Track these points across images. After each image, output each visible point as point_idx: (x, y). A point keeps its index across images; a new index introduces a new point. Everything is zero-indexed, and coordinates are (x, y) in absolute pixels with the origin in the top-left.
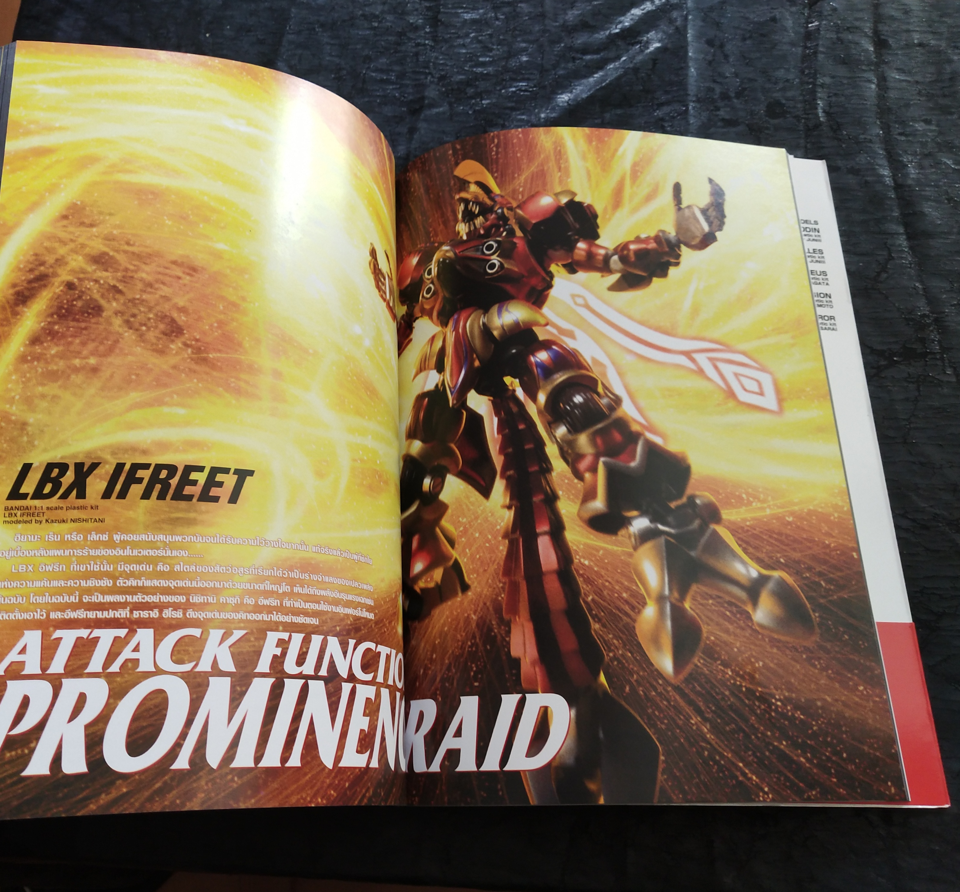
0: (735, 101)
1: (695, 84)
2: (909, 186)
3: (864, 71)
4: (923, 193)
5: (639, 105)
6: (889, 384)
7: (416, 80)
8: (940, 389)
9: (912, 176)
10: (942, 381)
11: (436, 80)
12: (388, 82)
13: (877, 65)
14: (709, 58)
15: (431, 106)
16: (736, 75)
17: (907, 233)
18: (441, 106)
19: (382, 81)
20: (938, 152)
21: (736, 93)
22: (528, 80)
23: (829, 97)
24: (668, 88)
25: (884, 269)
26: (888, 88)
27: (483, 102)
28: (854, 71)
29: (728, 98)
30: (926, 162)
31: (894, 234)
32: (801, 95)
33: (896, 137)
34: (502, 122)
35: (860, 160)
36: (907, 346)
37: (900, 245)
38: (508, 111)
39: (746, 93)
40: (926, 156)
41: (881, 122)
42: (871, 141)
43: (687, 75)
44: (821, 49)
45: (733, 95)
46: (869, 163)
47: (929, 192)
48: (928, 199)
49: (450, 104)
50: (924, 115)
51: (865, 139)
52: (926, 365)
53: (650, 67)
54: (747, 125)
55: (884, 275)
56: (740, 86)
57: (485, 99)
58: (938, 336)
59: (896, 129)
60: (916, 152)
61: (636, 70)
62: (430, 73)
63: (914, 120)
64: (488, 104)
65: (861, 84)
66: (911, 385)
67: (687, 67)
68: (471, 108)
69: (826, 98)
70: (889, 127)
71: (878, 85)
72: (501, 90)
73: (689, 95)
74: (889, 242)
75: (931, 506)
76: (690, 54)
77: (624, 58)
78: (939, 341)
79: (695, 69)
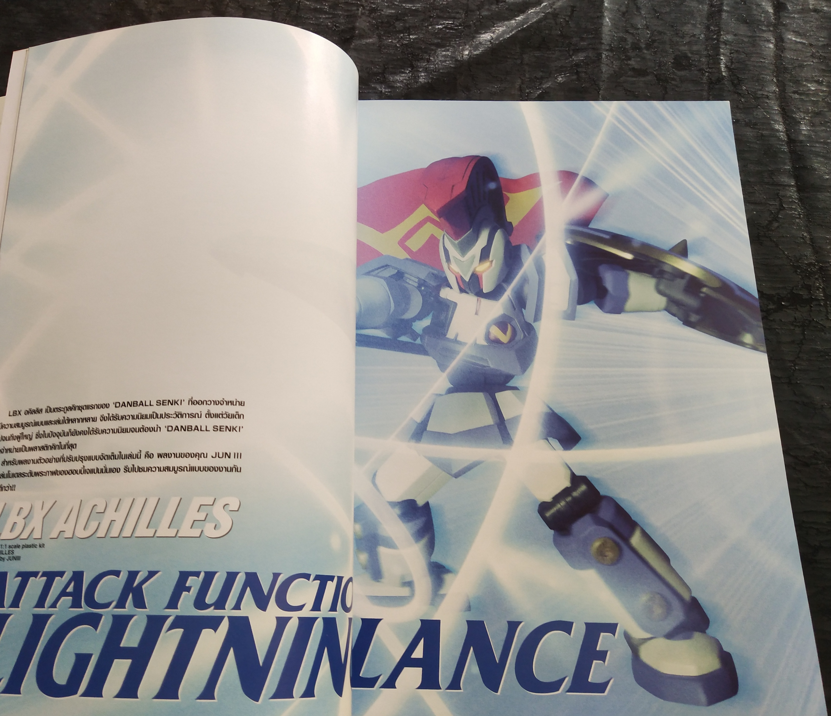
0: (646, 52)
1: (609, 33)
2: (801, 142)
3: (764, 31)
4: (813, 149)
5: (557, 49)
6: (777, 327)
7: (348, 11)
8: (823, 333)
9: (804, 132)
10: (825, 327)
11: (367, 12)
12: (321, 11)
13: (775, 26)
14: (623, 9)
15: (362, 36)
16: (647, 27)
17: (797, 186)
18: (370, 38)
19: (315, 10)
20: (828, 111)
21: (647, 44)
22: (454, 18)
23: (731, 54)
24: (585, 36)
25: (776, 219)
26: (785, 49)
27: (411, 37)
28: (755, 31)
29: (640, 49)
30: (817, 120)
31: (786, 186)
32: (706, 49)
33: (790, 95)
34: (427, 57)
35: (757, 115)
36: (794, 291)
37: (791, 197)
38: (433, 47)
39: (656, 44)
40: (817, 114)
41: (778, 80)
42: (767, 97)
43: (602, 24)
44: (725, 8)
45: (643, 46)
46: (765, 118)
47: (818, 148)
48: (817, 155)
49: (380, 37)
50: (816, 76)
51: (763, 95)
52: (811, 311)
53: (569, 14)
54: (656, 76)
55: (776, 224)
56: (650, 38)
57: (412, 35)
58: (822, 284)
59: (791, 88)
60: (808, 109)
61: (555, 15)
62: (362, 6)
63: (807, 80)
64: (416, 39)
65: (761, 43)
66: (797, 329)
67: (601, 17)
68: (399, 40)
69: (728, 54)
70: (784, 85)
71: (776, 46)
72: (427, 27)
73: (603, 43)
74: (781, 193)
75: (812, 445)
76: (606, 5)
77: (545, 4)
78: (823, 289)
79: (609, 18)
